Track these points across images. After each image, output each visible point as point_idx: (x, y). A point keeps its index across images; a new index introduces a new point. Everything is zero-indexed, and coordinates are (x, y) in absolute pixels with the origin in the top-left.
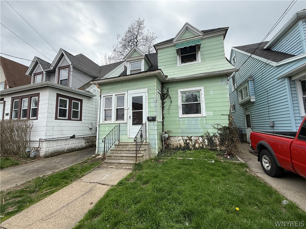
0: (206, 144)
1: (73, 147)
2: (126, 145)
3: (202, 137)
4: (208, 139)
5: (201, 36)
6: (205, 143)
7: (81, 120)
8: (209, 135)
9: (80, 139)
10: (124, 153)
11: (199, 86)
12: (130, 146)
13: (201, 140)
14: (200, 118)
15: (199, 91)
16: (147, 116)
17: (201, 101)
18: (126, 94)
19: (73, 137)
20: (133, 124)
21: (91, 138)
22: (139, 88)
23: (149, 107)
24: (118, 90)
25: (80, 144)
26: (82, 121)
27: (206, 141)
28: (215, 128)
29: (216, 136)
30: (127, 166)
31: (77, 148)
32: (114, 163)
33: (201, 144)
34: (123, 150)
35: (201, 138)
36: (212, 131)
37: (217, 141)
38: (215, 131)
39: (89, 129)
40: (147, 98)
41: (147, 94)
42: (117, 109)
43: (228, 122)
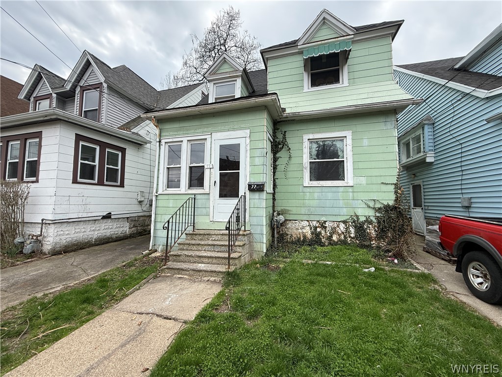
0: (352, 235)
1: (108, 234)
2: (208, 234)
3: (345, 222)
4: (355, 227)
5: (350, 35)
6: (350, 233)
7: (122, 185)
8: (358, 219)
9: (121, 220)
10: (205, 250)
11: (343, 131)
12: (215, 236)
13: (342, 229)
14: (342, 188)
15: (342, 139)
16: (248, 181)
17: (345, 157)
18: (209, 141)
19: (108, 217)
20: (221, 196)
21: (141, 219)
22: (234, 130)
23: (252, 165)
24: (193, 131)
25: (121, 229)
26: (124, 187)
27: (352, 230)
28: (369, 207)
29: (371, 222)
30: (212, 276)
31: (114, 236)
32: (186, 270)
33: (343, 236)
34: (202, 245)
35: (343, 225)
36: (364, 213)
37: (372, 231)
38: (371, 213)
39: (137, 203)
40: (248, 148)
41: (248, 140)
42: (191, 168)
43: (393, 197)
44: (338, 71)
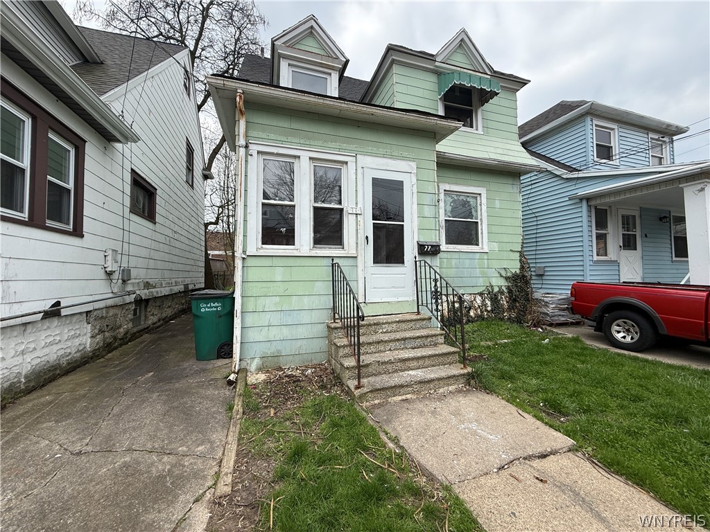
0: (489, 309)
3: (481, 294)
4: (491, 299)
6: (486, 305)
8: (493, 290)
9: (75, 319)
11: (479, 186)
13: (479, 302)
14: (478, 255)
15: (476, 196)
16: (416, 239)
17: (479, 218)
18: (351, 166)
19: (54, 312)
22: (392, 157)
25: (77, 342)
27: (489, 303)
28: (501, 276)
29: (502, 293)
32: (407, 386)
33: (479, 310)
34: (386, 342)
35: (480, 298)
36: (499, 283)
37: (504, 302)
38: (503, 283)
39: (103, 276)
40: (415, 190)
41: (414, 180)
42: (315, 208)
43: (518, 265)
44: (471, 112)
